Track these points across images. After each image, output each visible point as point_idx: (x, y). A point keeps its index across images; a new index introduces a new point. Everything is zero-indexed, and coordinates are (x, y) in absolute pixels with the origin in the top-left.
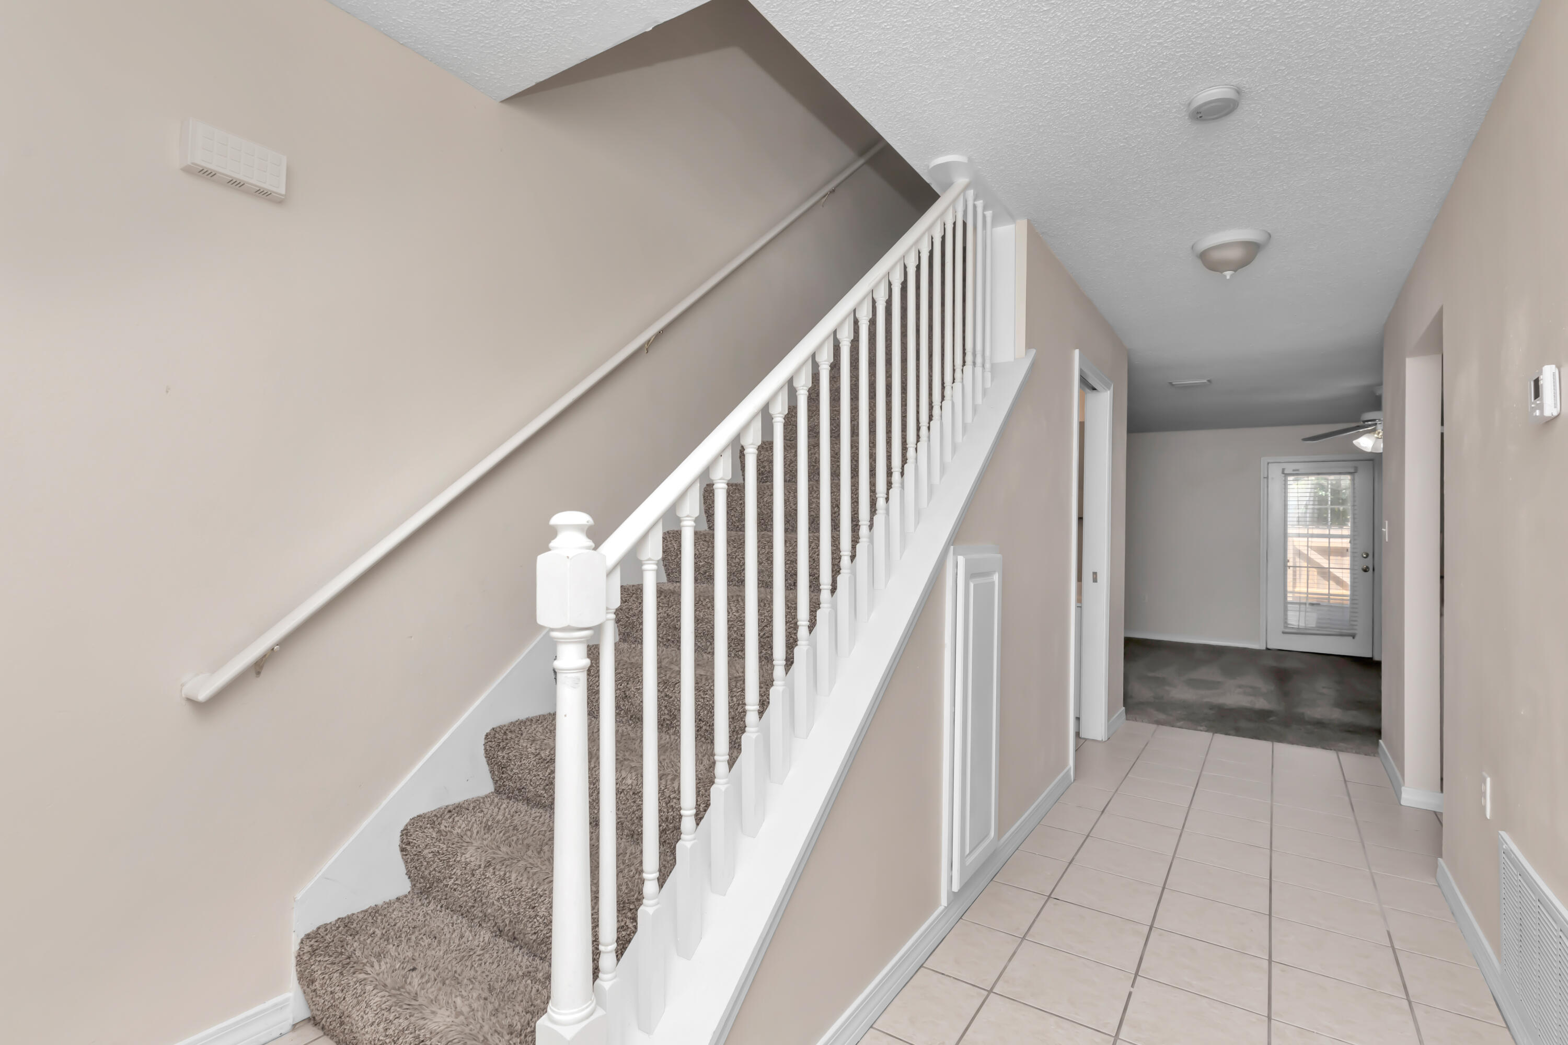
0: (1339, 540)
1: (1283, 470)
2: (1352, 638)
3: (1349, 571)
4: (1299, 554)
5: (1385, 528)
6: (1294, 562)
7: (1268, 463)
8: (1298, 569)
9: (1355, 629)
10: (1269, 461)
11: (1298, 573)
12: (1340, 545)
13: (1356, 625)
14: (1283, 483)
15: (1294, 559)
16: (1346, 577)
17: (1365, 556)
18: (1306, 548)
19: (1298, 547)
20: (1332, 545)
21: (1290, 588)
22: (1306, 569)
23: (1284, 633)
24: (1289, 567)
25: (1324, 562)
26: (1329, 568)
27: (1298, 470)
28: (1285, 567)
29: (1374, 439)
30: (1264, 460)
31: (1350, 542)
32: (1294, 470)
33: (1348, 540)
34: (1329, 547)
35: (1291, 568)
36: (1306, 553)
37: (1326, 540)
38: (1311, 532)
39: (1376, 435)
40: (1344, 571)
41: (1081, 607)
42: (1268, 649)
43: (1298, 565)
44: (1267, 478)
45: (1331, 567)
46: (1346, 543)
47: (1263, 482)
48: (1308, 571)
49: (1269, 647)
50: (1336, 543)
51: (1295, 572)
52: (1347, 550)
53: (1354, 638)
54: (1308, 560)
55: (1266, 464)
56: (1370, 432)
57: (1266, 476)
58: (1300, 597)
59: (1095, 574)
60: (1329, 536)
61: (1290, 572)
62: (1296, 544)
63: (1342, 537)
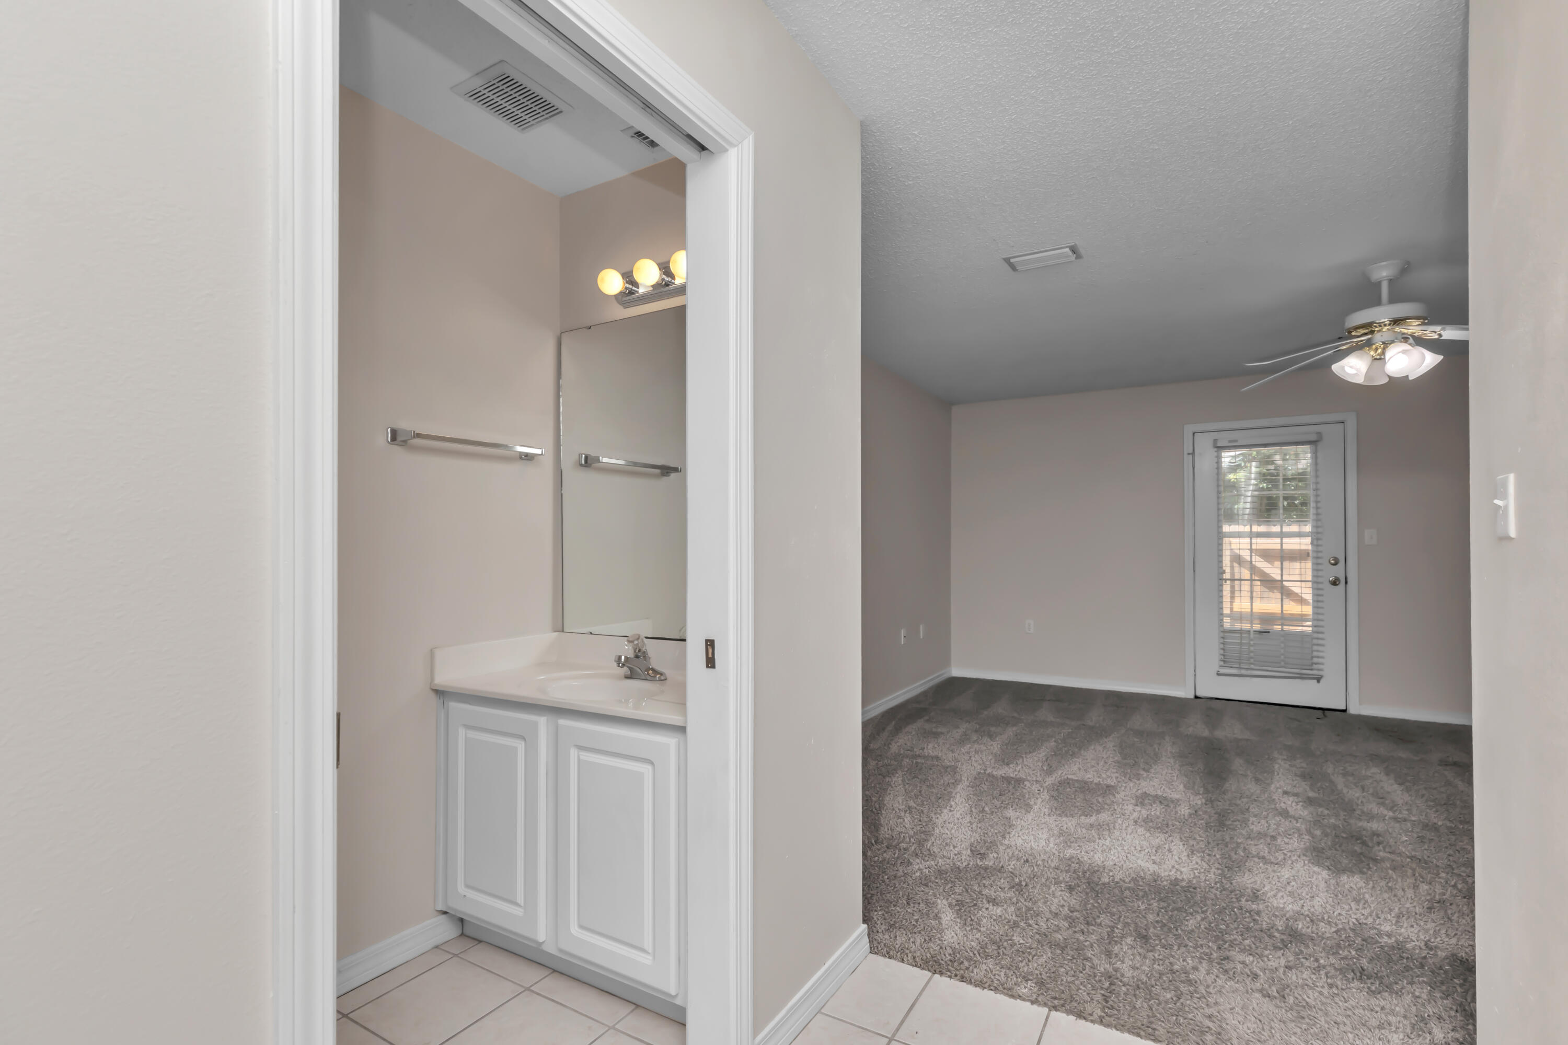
0: (1297, 540)
1: (1215, 441)
2: (1315, 681)
3: (1310, 584)
4: (1237, 559)
5: (1504, 496)
6: (1232, 573)
7: (1194, 433)
8: (1237, 582)
9: (1321, 670)
10: (1196, 430)
11: (1237, 588)
12: (1297, 547)
13: (1322, 664)
14: (1216, 460)
15: (1232, 568)
16: (1307, 594)
17: (1333, 562)
18: (1248, 552)
19: (1237, 551)
20: (1285, 547)
21: (1226, 611)
22: (1249, 583)
23: (1218, 674)
24: (1226, 580)
25: (1273, 571)
26: (1282, 581)
27: (1236, 441)
28: (1221, 580)
29: (1369, 360)
30: (1189, 429)
31: (1312, 543)
32: (1230, 441)
33: (1308, 540)
34: (1282, 549)
35: (1228, 582)
36: (1249, 560)
37: (1278, 540)
38: (1256, 528)
39: (1372, 353)
40: (1304, 584)
41: (682, 729)
42: (1196, 697)
43: (1237, 577)
44: (1193, 454)
45: (1284, 579)
46: (1305, 544)
47: (1188, 459)
48: (1251, 586)
49: (1198, 694)
50: (1291, 544)
51: (1233, 587)
52: (1308, 553)
53: (1319, 681)
54: (1253, 569)
55: (1191, 435)
56: (1359, 347)
57: (1191, 451)
58: (1241, 623)
59: (710, 644)
60: (1282, 535)
61: (1227, 587)
62: (1233, 546)
63: (1300, 535)
